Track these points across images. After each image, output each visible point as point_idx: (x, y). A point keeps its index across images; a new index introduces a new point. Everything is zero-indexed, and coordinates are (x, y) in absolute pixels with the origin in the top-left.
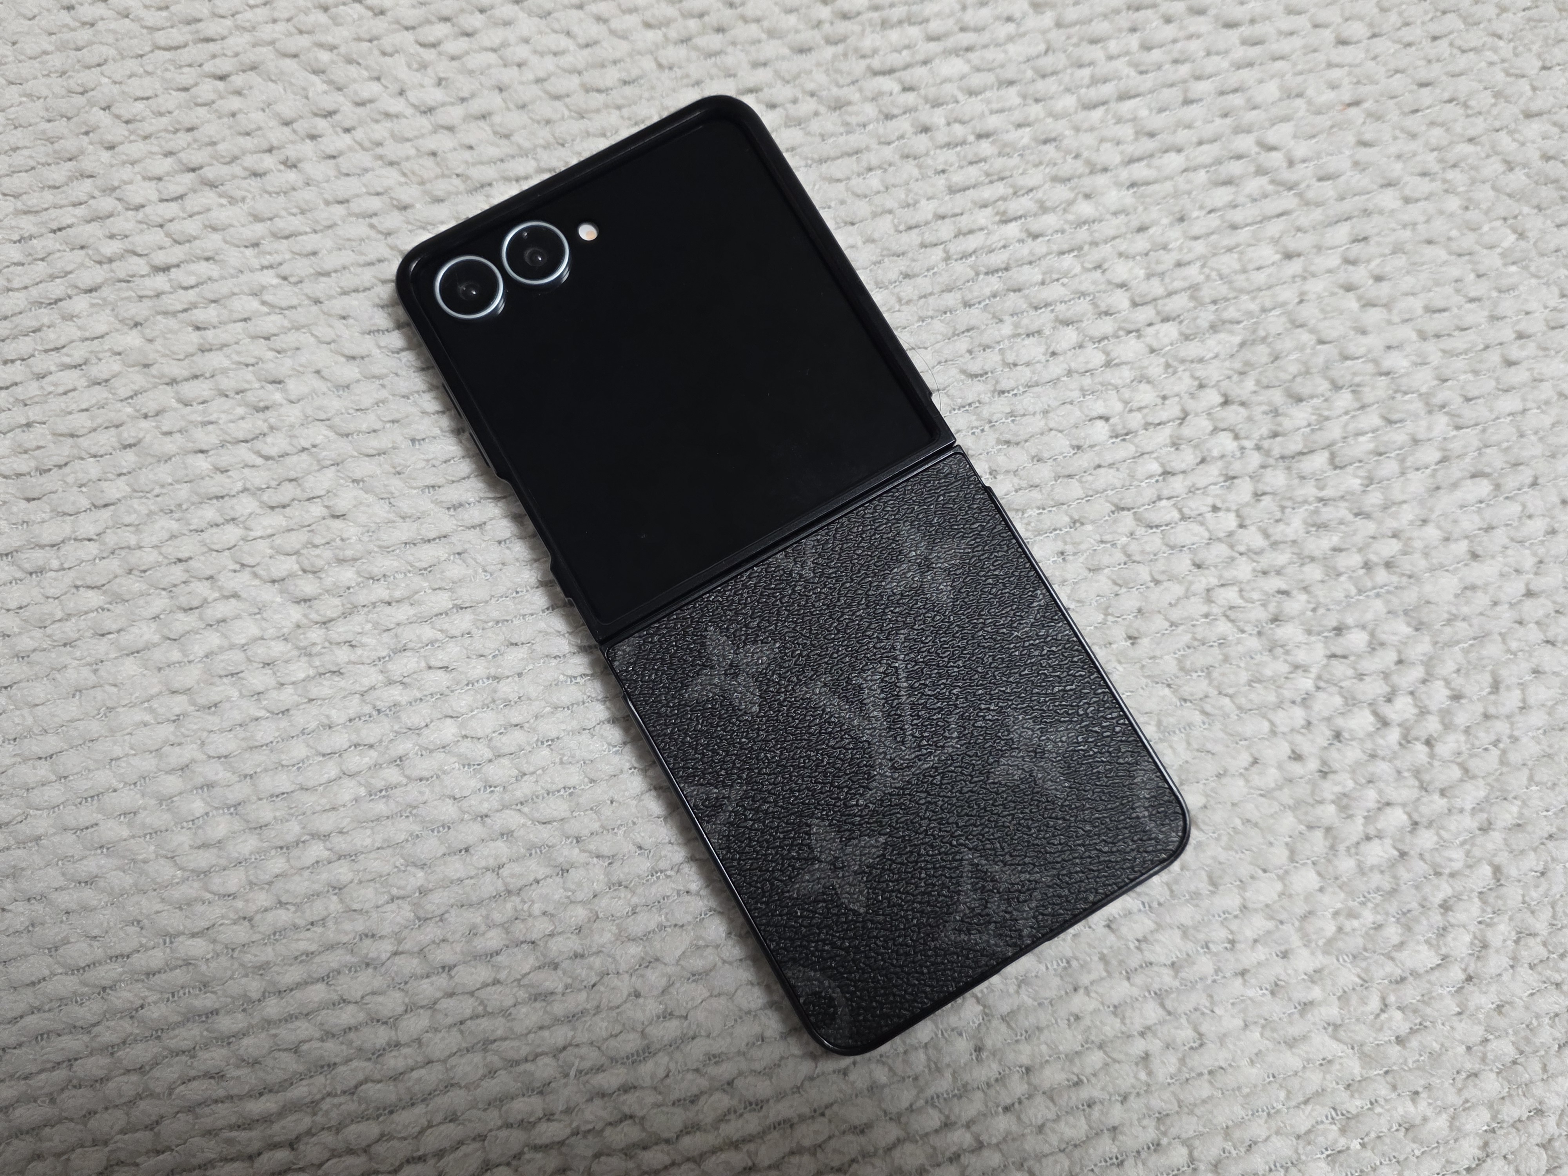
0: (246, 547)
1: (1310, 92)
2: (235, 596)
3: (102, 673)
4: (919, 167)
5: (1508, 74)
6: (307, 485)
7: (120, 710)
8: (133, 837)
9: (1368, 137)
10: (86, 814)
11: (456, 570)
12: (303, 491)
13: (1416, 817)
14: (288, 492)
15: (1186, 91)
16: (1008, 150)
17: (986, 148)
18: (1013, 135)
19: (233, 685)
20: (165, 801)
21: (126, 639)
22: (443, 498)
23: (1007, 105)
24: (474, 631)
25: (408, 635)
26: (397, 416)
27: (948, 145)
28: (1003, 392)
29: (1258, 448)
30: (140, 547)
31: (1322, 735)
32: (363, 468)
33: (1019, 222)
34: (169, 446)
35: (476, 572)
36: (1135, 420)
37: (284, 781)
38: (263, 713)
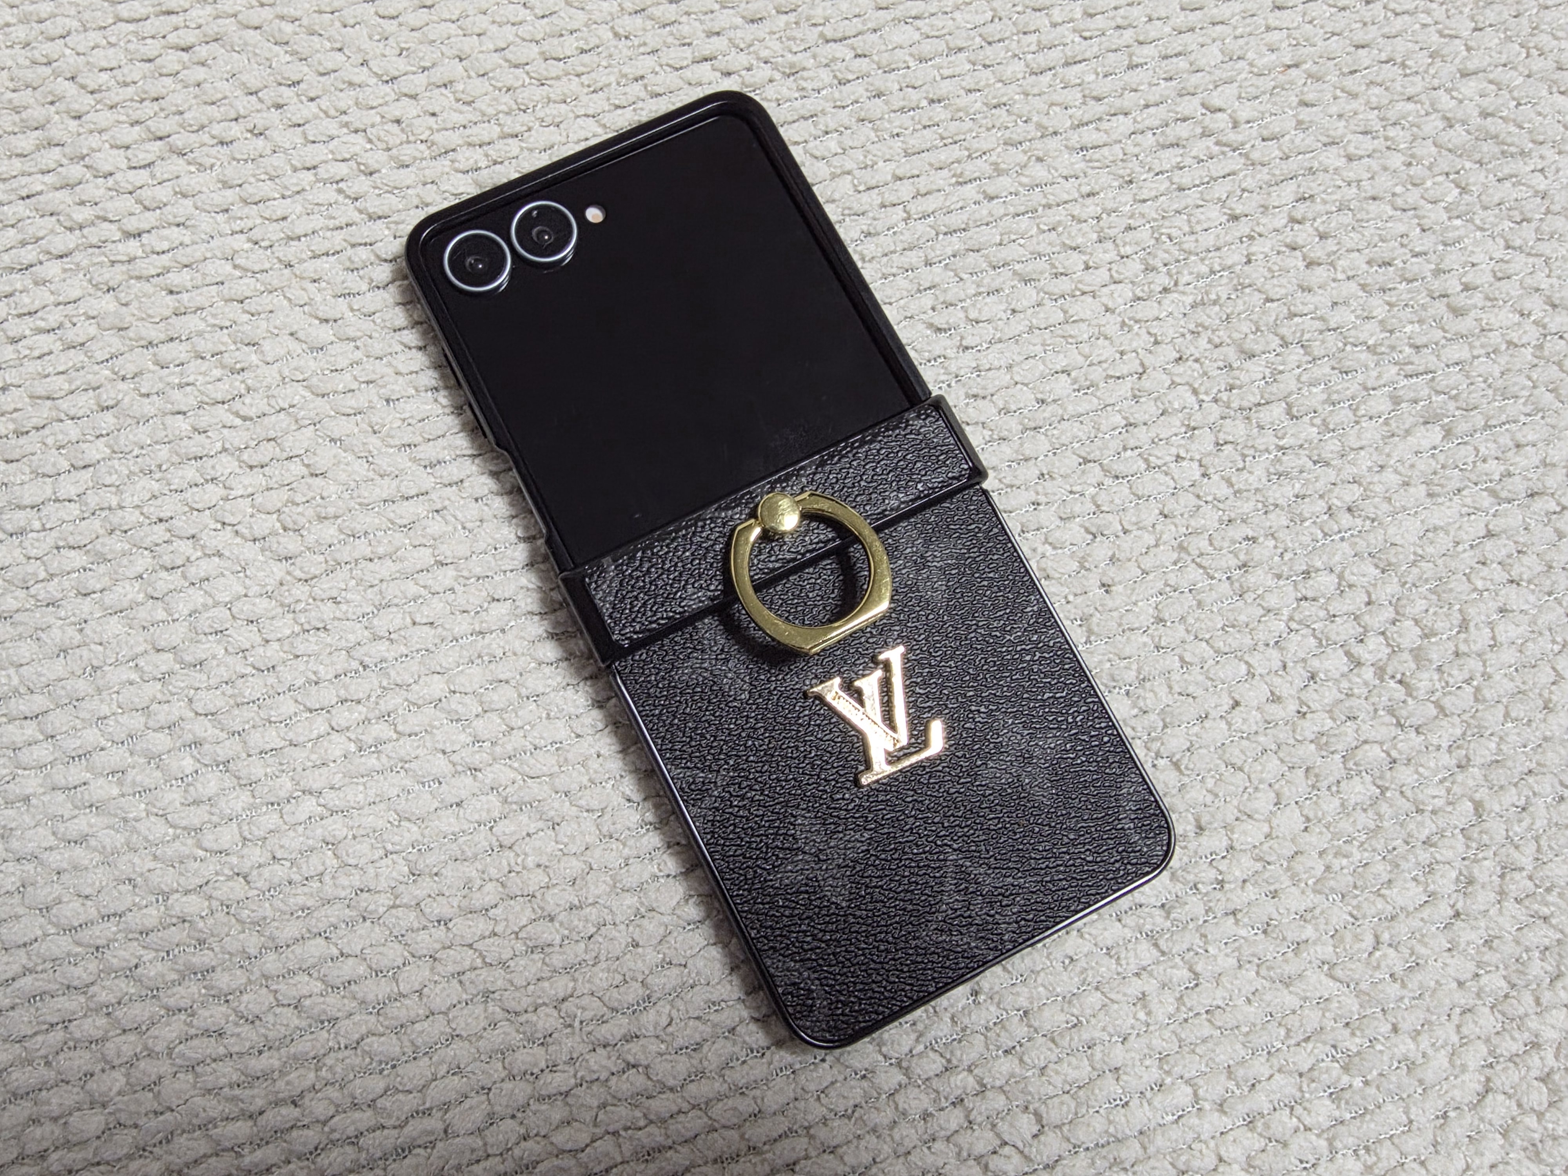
0: (228, 506)
1: (1250, 55)
2: (219, 554)
3: (88, 631)
4: (876, 130)
5: (1442, 35)
6: (287, 445)
7: (106, 668)
8: (123, 795)
9: (1310, 97)
10: (76, 773)
11: (436, 526)
12: (282, 450)
13: (1394, 754)
14: (268, 451)
15: (1131, 56)
16: (961, 114)
17: (939, 112)
18: (965, 100)
19: (219, 642)
20: (154, 758)
21: (109, 598)
22: (422, 456)
23: (957, 71)
24: (457, 587)
25: (392, 590)
26: (372, 377)
27: (902, 110)
28: (967, 348)
30: (122, 508)
31: (1299, 675)
32: (341, 427)
33: (975, 184)
34: (148, 407)
35: (455, 529)
36: (1097, 374)
37: (272, 738)
38: (249, 670)
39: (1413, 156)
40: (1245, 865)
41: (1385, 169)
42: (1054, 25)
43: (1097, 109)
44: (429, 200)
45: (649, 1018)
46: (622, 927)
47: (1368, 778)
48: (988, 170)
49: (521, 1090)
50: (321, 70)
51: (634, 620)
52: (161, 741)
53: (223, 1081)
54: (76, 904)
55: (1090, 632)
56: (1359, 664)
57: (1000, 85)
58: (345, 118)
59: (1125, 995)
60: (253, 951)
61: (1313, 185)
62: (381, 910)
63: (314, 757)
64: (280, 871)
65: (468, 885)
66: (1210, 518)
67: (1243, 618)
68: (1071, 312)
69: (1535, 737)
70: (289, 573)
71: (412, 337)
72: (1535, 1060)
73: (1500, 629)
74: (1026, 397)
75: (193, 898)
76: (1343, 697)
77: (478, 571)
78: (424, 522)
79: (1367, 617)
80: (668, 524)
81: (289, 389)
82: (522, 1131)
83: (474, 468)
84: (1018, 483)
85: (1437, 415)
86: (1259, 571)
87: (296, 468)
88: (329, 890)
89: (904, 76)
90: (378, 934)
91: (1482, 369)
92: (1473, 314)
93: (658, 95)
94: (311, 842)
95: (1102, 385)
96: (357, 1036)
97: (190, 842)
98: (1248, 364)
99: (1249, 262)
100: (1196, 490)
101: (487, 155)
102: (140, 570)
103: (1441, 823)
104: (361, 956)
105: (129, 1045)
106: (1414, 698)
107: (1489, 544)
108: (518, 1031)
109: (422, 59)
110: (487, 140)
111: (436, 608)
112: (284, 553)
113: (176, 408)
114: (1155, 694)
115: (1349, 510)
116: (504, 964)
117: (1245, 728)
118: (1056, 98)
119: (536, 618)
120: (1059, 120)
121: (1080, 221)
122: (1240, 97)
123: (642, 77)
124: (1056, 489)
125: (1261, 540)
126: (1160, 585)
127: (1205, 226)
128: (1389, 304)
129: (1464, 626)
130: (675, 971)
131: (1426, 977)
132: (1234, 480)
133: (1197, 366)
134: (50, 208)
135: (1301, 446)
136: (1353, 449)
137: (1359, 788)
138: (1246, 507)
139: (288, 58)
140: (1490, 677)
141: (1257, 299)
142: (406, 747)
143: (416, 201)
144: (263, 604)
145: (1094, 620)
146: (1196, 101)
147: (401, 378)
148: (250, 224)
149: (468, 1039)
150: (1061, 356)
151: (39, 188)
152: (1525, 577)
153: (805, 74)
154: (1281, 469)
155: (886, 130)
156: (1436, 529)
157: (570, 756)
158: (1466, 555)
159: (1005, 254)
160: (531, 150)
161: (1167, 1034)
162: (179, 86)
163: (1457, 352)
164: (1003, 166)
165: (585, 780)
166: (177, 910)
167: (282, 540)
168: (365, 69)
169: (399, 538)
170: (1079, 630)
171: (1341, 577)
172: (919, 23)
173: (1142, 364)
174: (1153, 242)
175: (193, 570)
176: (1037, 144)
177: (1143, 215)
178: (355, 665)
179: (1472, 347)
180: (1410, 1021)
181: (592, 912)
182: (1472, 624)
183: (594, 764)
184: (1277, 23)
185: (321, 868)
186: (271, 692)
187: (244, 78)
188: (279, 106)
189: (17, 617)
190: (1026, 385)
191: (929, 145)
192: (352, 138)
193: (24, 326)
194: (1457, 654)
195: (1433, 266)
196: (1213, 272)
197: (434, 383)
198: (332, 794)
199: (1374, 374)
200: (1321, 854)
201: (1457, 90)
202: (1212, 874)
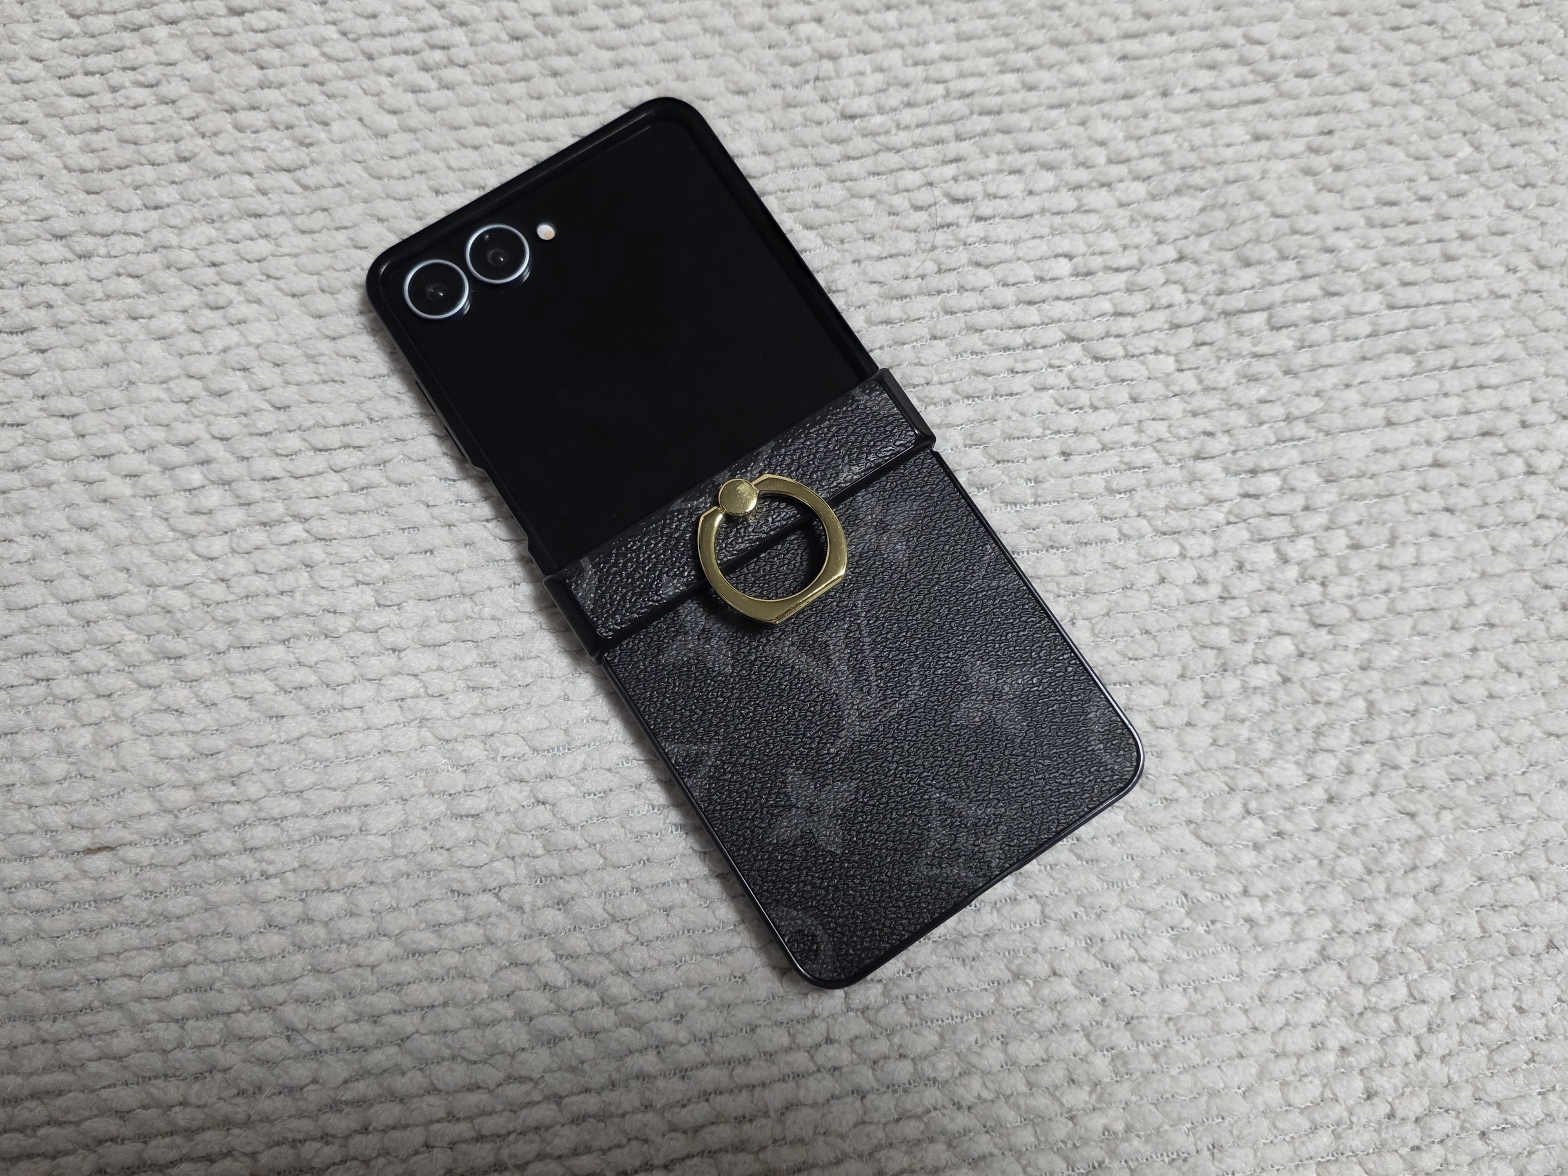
0: (274, 261)
2: (258, 301)
10: (98, 470)
14: (319, 220)
19: (244, 378)
20: (168, 469)
29: (1204, 303)
30: (180, 247)
34: (221, 164)
37: (275, 467)
38: (266, 406)
52: (177, 455)
64: (258, 583)
75: (178, 593)
166: (162, 601)
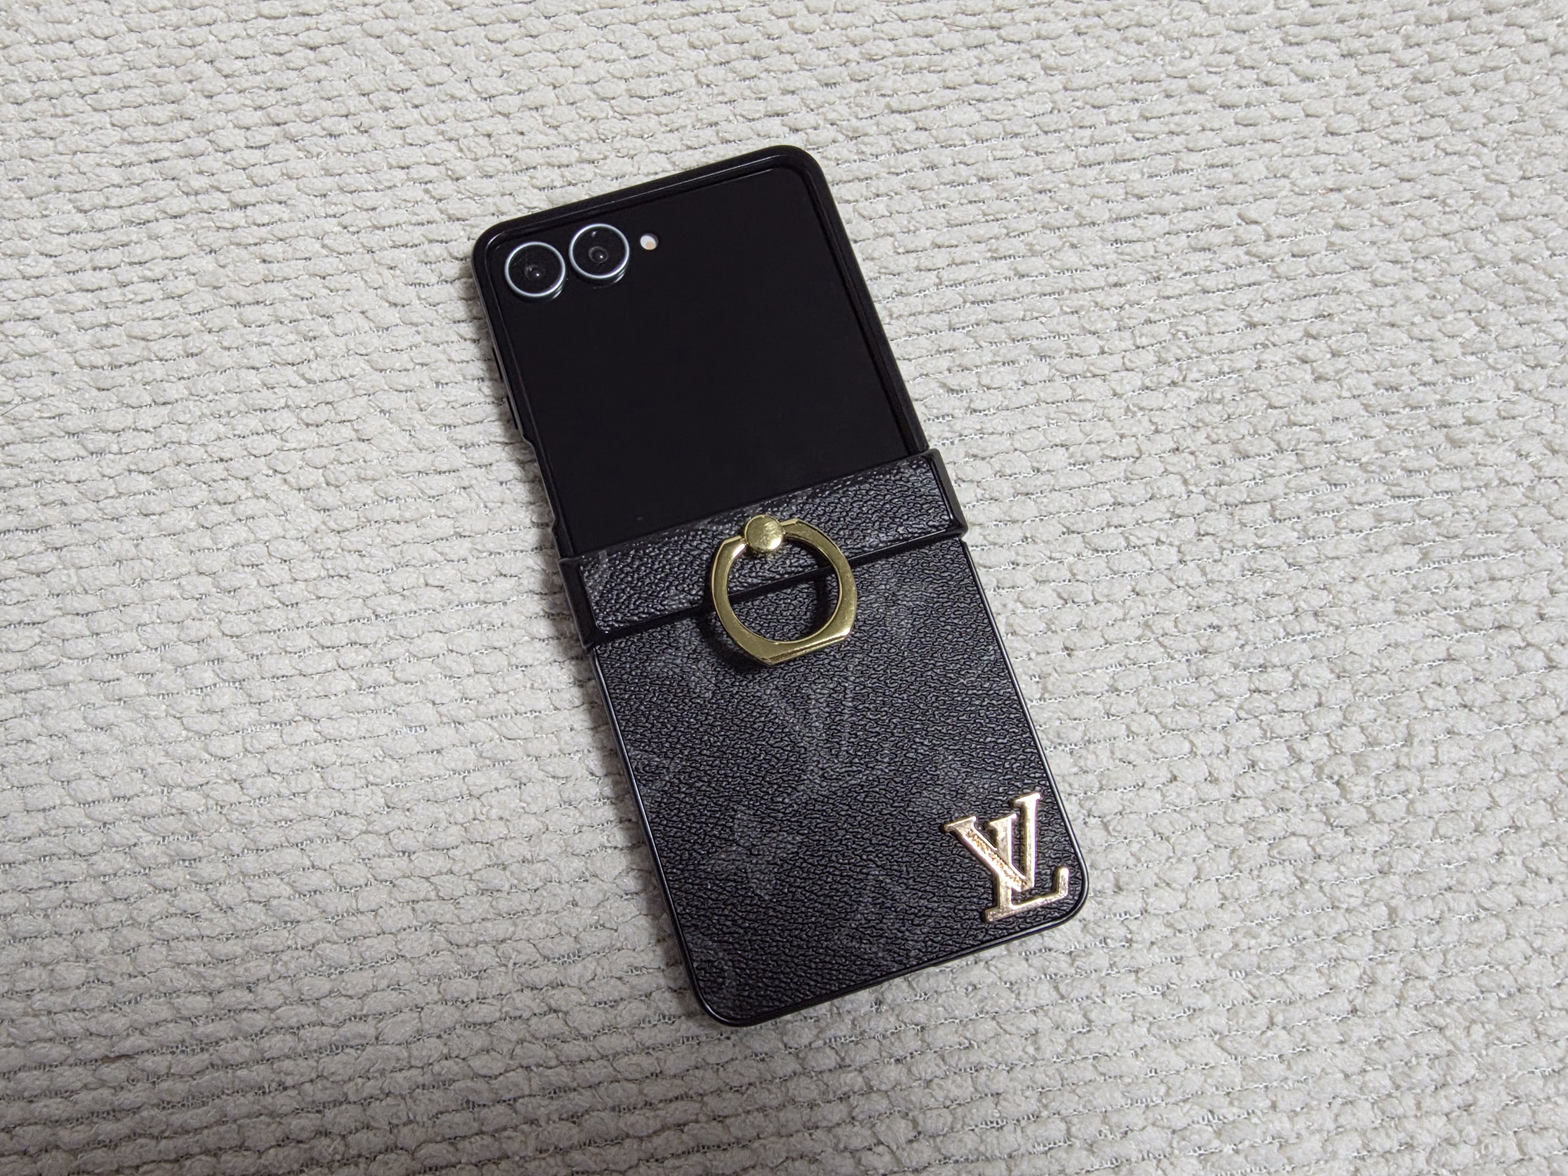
39: (1437, 290)
40: (1156, 928)
41: (1408, 298)
42: (1111, 123)
43: (1138, 206)
44: (504, 209)
45: (577, 972)
46: (566, 886)
47: (1290, 869)
48: (1023, 250)
49: (450, 1015)
50: (429, 82)
51: (617, 610)
53: (191, 958)
54: (93, 783)
55: (1045, 689)
56: (1300, 760)
57: (1048, 172)
58: (442, 127)
59: (1018, 1028)
60: (237, 850)
61: (1333, 305)
62: (355, 833)
63: (319, 688)
65: (435, 824)
66: (1179, 602)
67: (1194, 699)
68: (1078, 391)
69: (1458, 855)
70: (324, 523)
71: (468, 330)
72: (1406, 1159)
73: (1444, 748)
74: (1023, 464)
76: (1278, 788)
77: (491, 546)
78: (450, 496)
79: (1314, 718)
80: (665, 529)
81: (352, 361)
82: (445, 1051)
83: (504, 454)
84: (1001, 542)
85: (1416, 537)
86: (1218, 659)
87: (347, 431)
88: (311, 808)
89: (959, 153)
90: (347, 854)
91: (1469, 501)
92: (1470, 447)
93: (728, 142)
94: (302, 762)
95: (1098, 463)
96: (313, 940)
97: (198, 744)
98: (1241, 464)
99: (1259, 368)
100: (1171, 574)
101: (563, 176)
102: (196, 500)
103: (1354, 921)
104: (328, 870)
105: (116, 912)
106: (1348, 801)
107: (1447, 667)
108: (457, 962)
109: (519, 82)
110: (566, 162)
111: (448, 574)
112: (323, 504)
113: (251, 363)
114: (1097, 756)
115: (1316, 614)
116: (455, 901)
117: (1177, 801)
118: (1099, 191)
119: (536, 597)
120: (1100, 212)
121: (1102, 309)
122: (1276, 213)
123: (716, 124)
124: (1037, 553)
125: (1225, 629)
126: (1120, 656)
127: (1222, 329)
128: (1388, 426)
129: (1408, 740)
130: (605, 933)
131: (1312, 1062)
132: (1208, 570)
133: (1192, 458)
134: (173, 173)
135: (1279, 548)
136: (1327, 558)
137: (1280, 876)
138: (1216, 596)
139: (401, 67)
140: (1426, 792)
141: (1259, 403)
142: (401, 693)
143: (492, 209)
144: (297, 547)
145: (1052, 679)
146: (1233, 211)
147: (452, 365)
148: (342, 210)
149: (411, 960)
150: (1062, 430)
151: (166, 154)
152: (1477, 704)
153: (866, 139)
154: (1255, 566)
155: (932, 199)
156: (1397, 645)
157: (545, 725)
158: (1421, 674)
159: (1025, 329)
160: (603, 177)
161: (1051, 1071)
162: (302, 80)
163: (1449, 481)
164: (1037, 248)
165: (555, 749)
167: (322, 492)
168: (467, 85)
169: (425, 506)
170: (1035, 687)
171: (1295, 676)
172: (981, 106)
173: (1139, 450)
174: (1169, 337)
175: (242, 507)
176: (1075, 231)
177: (1163, 311)
178: (368, 613)
179: (1463, 478)
180: (1289, 1101)
181: (542, 869)
182: (1416, 741)
183: (566, 736)
184: (1326, 148)
185: (308, 787)
186: (291, 626)
187: (360, 80)
188: (386, 109)
189: (85, 526)
190: (1025, 453)
191: (971, 219)
192: (446, 145)
193: (133, 273)
194: (1398, 767)
195: (1438, 397)
196: (1222, 373)
197: (481, 374)
198: (329, 723)
199: (1362, 490)
200: (1233, 931)
201: (1493, 233)
202: (1122, 932)
